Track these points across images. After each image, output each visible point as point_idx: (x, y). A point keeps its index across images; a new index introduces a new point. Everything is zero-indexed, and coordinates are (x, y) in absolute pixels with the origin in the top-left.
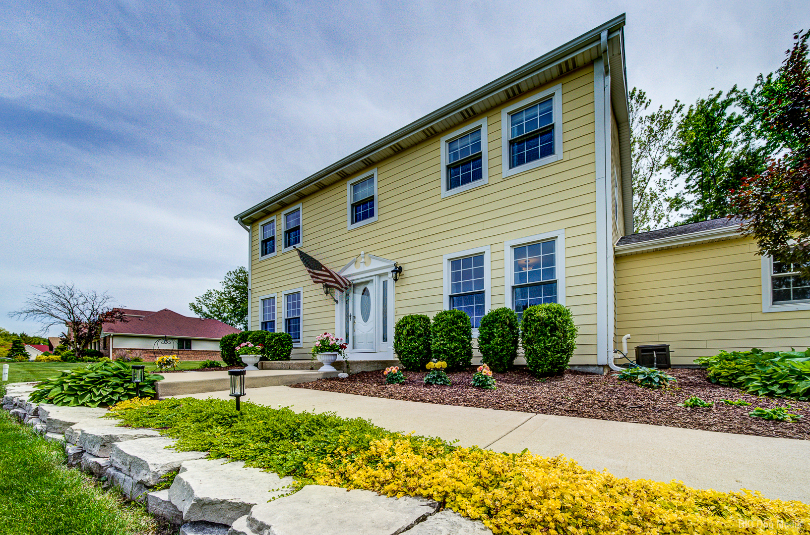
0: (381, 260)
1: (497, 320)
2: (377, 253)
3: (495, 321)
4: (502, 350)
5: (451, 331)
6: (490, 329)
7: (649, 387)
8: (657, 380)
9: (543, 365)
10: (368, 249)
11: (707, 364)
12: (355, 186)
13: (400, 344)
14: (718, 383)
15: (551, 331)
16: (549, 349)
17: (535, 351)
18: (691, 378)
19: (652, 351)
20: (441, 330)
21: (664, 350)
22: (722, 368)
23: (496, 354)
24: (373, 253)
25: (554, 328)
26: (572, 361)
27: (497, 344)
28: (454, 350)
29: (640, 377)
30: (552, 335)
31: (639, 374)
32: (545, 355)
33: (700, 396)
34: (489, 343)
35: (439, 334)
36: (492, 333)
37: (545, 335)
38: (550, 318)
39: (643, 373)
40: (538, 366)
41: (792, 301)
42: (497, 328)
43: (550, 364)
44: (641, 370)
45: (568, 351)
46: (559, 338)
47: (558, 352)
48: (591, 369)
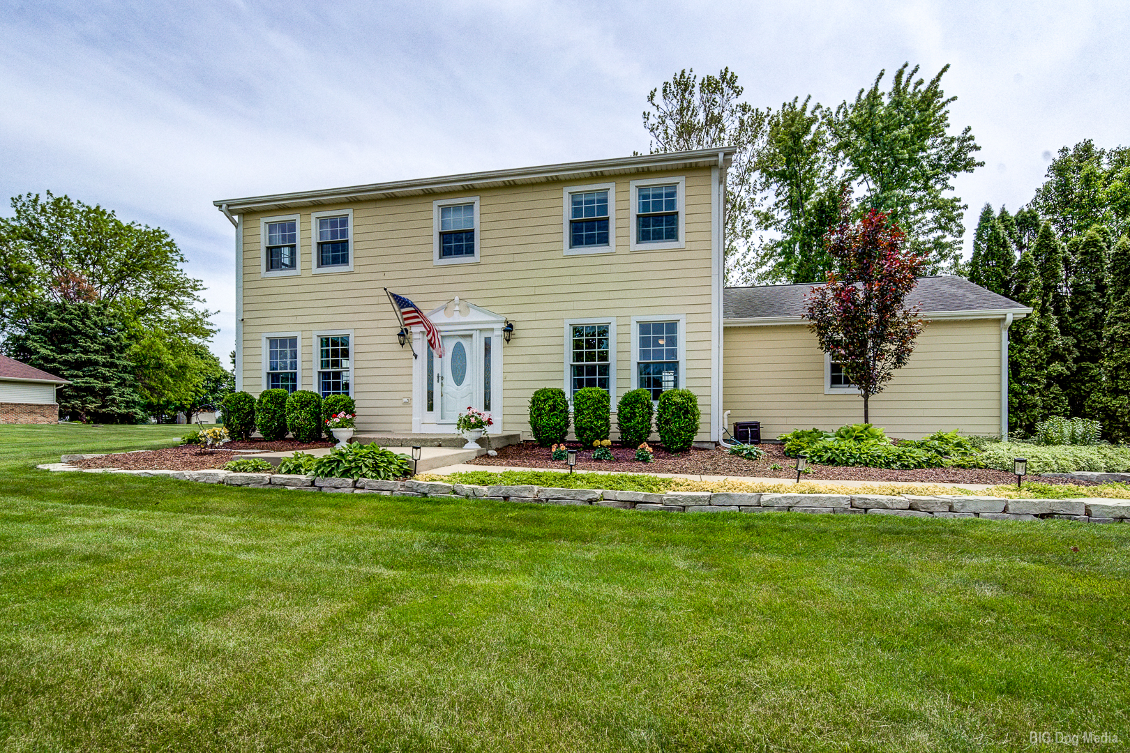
0: (485, 313)
1: (638, 401)
2: (478, 303)
3: (637, 401)
4: (642, 429)
5: (597, 409)
6: (631, 409)
7: (750, 459)
8: (755, 454)
9: (677, 443)
10: (464, 295)
11: (785, 440)
12: (445, 210)
13: (541, 419)
14: (789, 456)
15: (684, 414)
16: (683, 429)
17: (671, 431)
18: (775, 452)
19: (747, 427)
20: (588, 408)
21: (755, 427)
22: (792, 444)
23: (637, 431)
24: (474, 302)
25: (687, 412)
26: (696, 438)
27: (638, 423)
28: (599, 428)
29: (745, 452)
30: (685, 418)
31: (743, 449)
32: (679, 434)
33: (778, 464)
34: (630, 421)
35: (586, 412)
36: (634, 413)
37: (680, 417)
38: (684, 403)
39: (746, 449)
40: (673, 443)
41: (843, 385)
42: (638, 408)
43: (682, 442)
44: (745, 447)
45: (694, 431)
46: (690, 420)
47: (689, 432)
48: (706, 446)
